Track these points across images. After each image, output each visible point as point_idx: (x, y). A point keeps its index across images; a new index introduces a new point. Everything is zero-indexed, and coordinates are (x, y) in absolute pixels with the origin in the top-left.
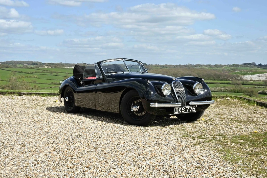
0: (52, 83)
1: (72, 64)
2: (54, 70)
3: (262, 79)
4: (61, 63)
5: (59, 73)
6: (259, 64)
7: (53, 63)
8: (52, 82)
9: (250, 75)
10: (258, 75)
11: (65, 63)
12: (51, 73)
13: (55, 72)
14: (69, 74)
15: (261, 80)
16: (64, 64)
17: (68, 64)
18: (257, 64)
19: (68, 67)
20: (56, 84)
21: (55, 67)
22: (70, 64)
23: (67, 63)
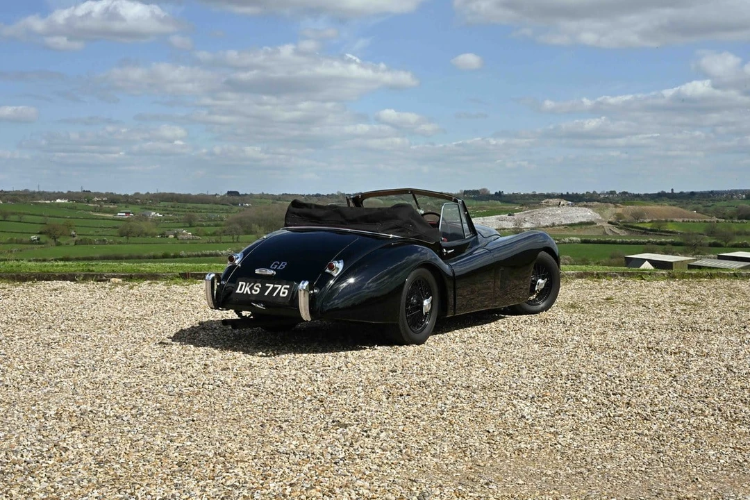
0: (11, 242)
1: (54, 193)
2: (11, 207)
3: (506, 227)
4: (26, 190)
5: (24, 216)
6: (496, 193)
7: (6, 192)
8: (12, 239)
9: (481, 218)
10: (499, 216)
11: (37, 190)
12: (5, 215)
13: (13, 214)
14: (50, 217)
15: (505, 229)
16: (34, 193)
17: (43, 192)
18: (493, 192)
19: (46, 200)
20: (20, 242)
21: (14, 200)
22: (49, 194)
23: (41, 190)
